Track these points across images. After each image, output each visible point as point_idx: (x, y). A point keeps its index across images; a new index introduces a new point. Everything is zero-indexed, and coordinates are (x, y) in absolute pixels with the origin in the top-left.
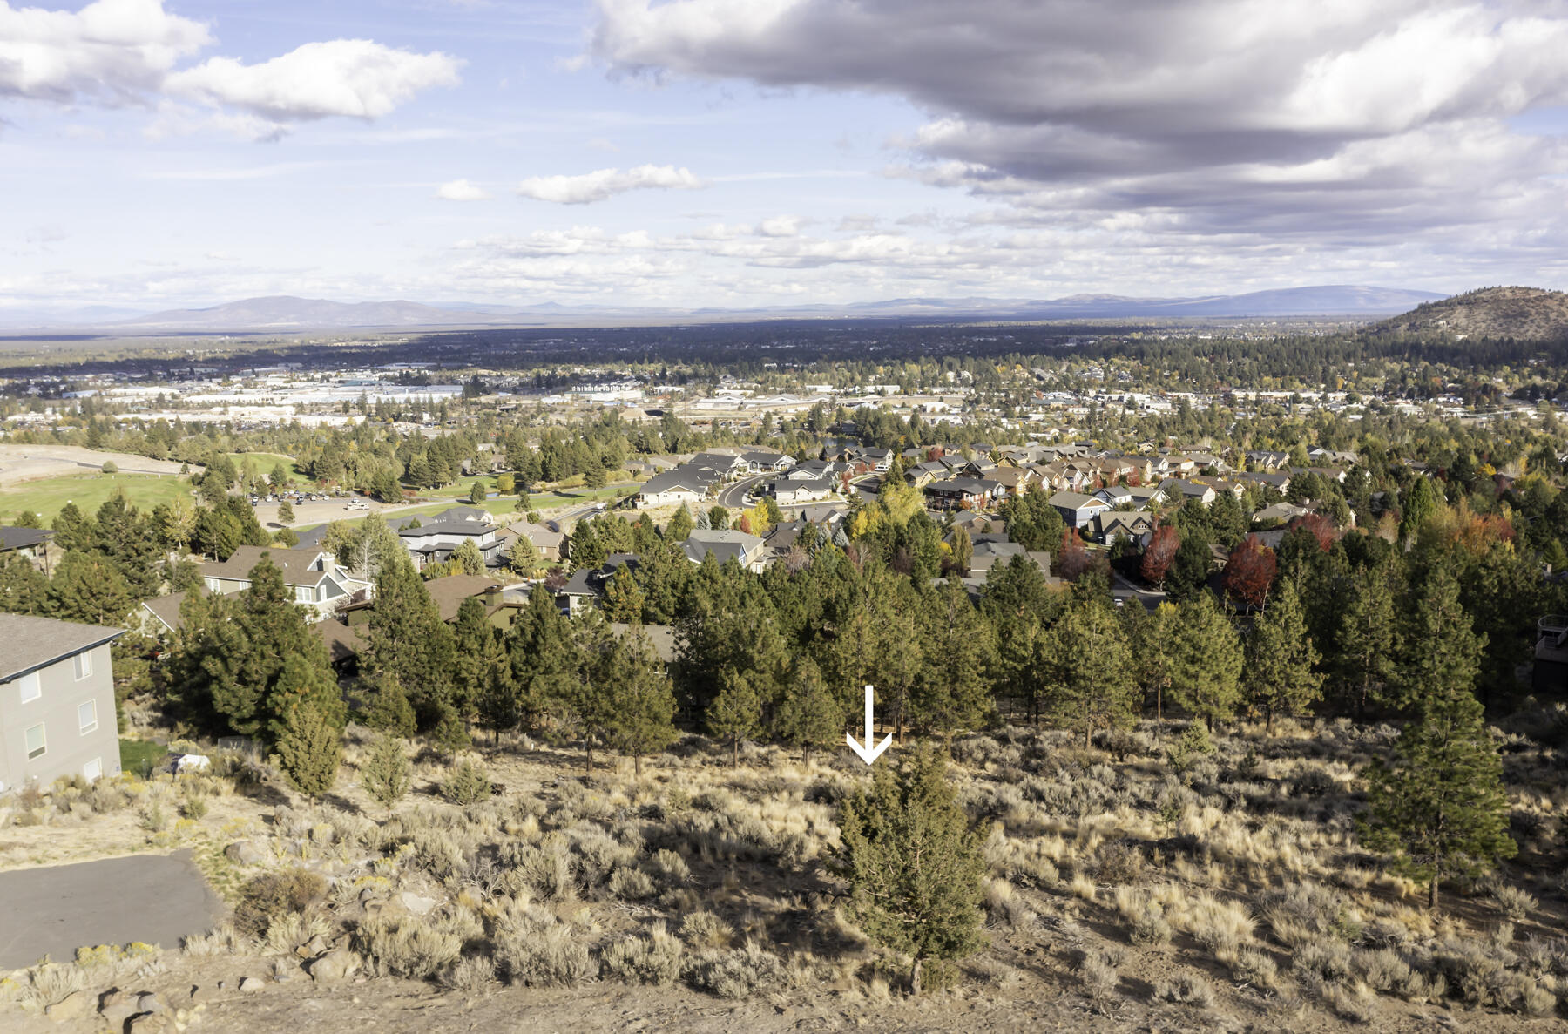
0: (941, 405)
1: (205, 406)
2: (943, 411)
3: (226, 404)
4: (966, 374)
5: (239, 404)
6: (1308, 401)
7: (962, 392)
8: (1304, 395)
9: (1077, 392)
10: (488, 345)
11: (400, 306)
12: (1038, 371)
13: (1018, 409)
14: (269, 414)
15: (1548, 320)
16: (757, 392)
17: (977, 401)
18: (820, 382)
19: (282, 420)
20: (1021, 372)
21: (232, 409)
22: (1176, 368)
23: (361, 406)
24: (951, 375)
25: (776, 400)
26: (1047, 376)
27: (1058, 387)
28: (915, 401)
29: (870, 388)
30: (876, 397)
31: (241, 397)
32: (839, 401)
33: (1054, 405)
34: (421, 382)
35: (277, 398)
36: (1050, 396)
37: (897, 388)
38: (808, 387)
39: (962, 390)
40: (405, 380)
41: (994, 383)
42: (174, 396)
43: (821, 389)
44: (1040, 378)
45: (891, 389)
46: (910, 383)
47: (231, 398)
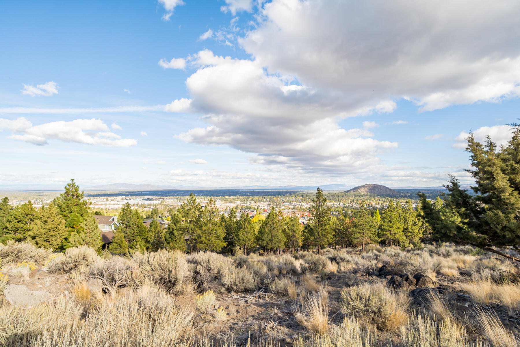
0: (263, 205)
1: (101, 205)
2: (263, 206)
3: (106, 204)
4: (267, 199)
5: (109, 204)
6: (336, 205)
7: (267, 203)
8: (335, 204)
9: (290, 203)
10: (167, 193)
11: (148, 185)
12: (282, 199)
13: (279, 206)
14: (116, 206)
15: (379, 190)
16: (224, 203)
17: (270, 205)
18: (238, 201)
19: (119, 208)
20: (279, 199)
21: (107, 205)
22: (310, 199)
23: (137, 205)
24: (265, 200)
25: (229, 204)
26: (284, 199)
27: (286, 202)
28: (257, 204)
29: (248, 202)
30: (249, 204)
31: (110, 203)
32: (242, 204)
33: (286, 205)
34: (151, 200)
35: (118, 203)
36: (285, 204)
37: (254, 202)
38: (235, 202)
39: (267, 202)
40: (148, 199)
41: (273, 201)
42: (94, 202)
43: (238, 202)
44: (283, 200)
45: (253, 202)
46: (256, 201)
47: (108, 203)
